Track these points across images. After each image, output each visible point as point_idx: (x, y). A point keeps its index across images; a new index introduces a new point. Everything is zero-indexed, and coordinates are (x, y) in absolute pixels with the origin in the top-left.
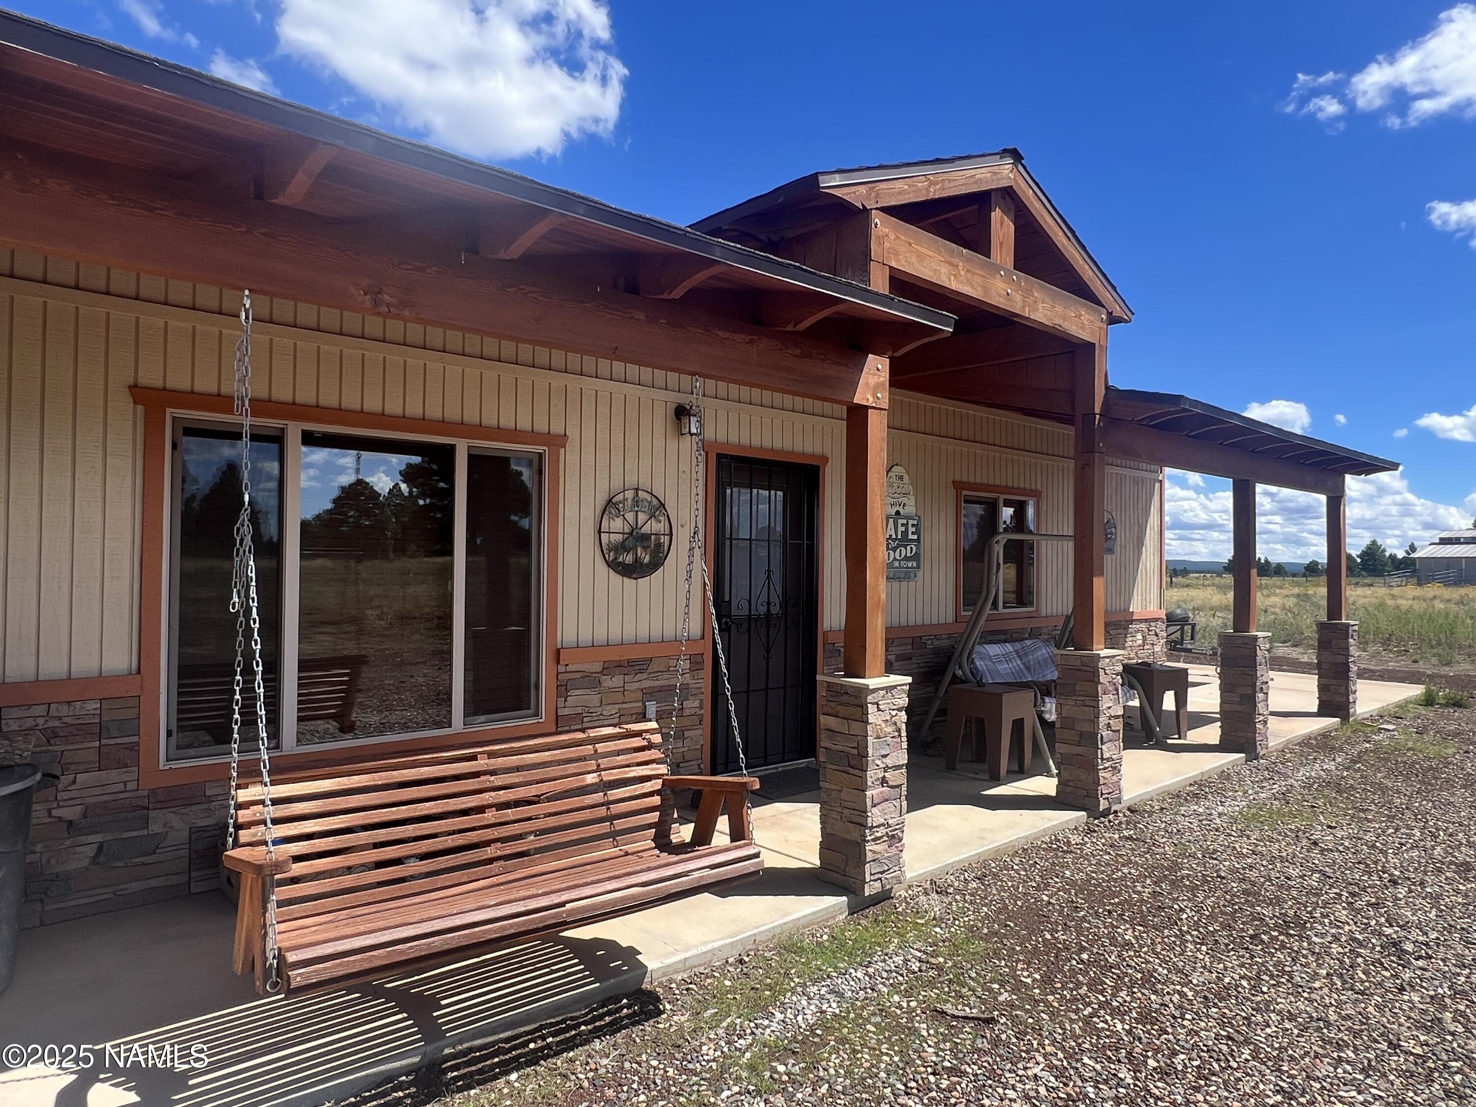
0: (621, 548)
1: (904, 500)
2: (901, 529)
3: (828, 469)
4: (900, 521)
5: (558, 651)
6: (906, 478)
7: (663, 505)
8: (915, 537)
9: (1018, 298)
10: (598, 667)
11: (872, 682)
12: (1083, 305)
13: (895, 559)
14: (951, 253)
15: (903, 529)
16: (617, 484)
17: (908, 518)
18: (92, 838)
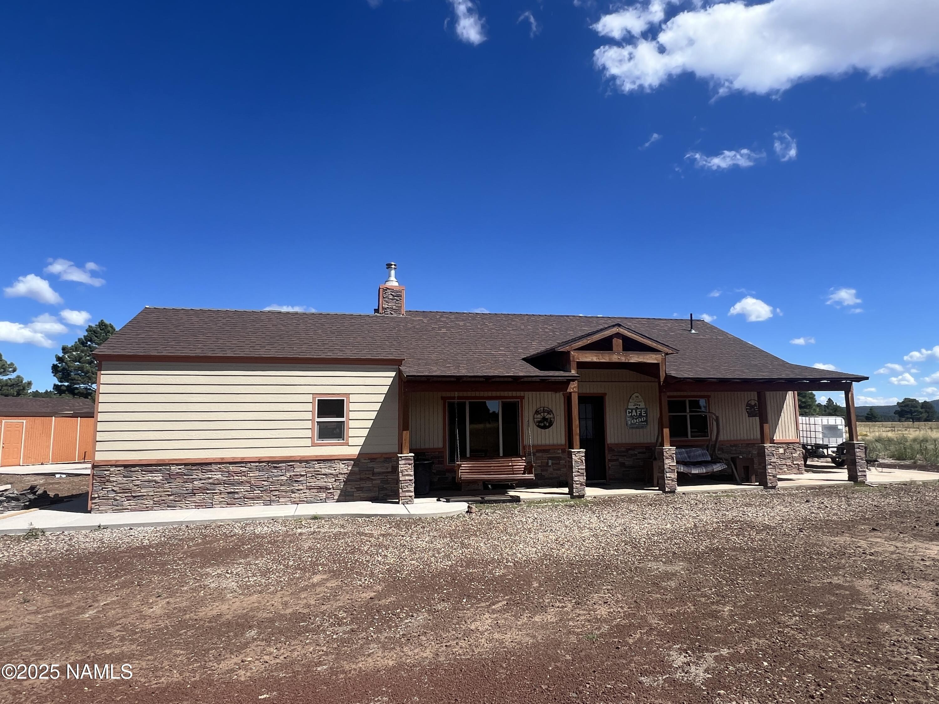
0: (539, 422)
2: (638, 413)
3: (607, 397)
4: (638, 410)
5: (524, 447)
6: (640, 397)
7: (551, 411)
8: (645, 415)
9: (624, 358)
11: (575, 450)
12: (653, 354)
13: (636, 422)
14: (597, 353)
15: (640, 412)
16: (538, 406)
17: (641, 409)
18: (438, 476)
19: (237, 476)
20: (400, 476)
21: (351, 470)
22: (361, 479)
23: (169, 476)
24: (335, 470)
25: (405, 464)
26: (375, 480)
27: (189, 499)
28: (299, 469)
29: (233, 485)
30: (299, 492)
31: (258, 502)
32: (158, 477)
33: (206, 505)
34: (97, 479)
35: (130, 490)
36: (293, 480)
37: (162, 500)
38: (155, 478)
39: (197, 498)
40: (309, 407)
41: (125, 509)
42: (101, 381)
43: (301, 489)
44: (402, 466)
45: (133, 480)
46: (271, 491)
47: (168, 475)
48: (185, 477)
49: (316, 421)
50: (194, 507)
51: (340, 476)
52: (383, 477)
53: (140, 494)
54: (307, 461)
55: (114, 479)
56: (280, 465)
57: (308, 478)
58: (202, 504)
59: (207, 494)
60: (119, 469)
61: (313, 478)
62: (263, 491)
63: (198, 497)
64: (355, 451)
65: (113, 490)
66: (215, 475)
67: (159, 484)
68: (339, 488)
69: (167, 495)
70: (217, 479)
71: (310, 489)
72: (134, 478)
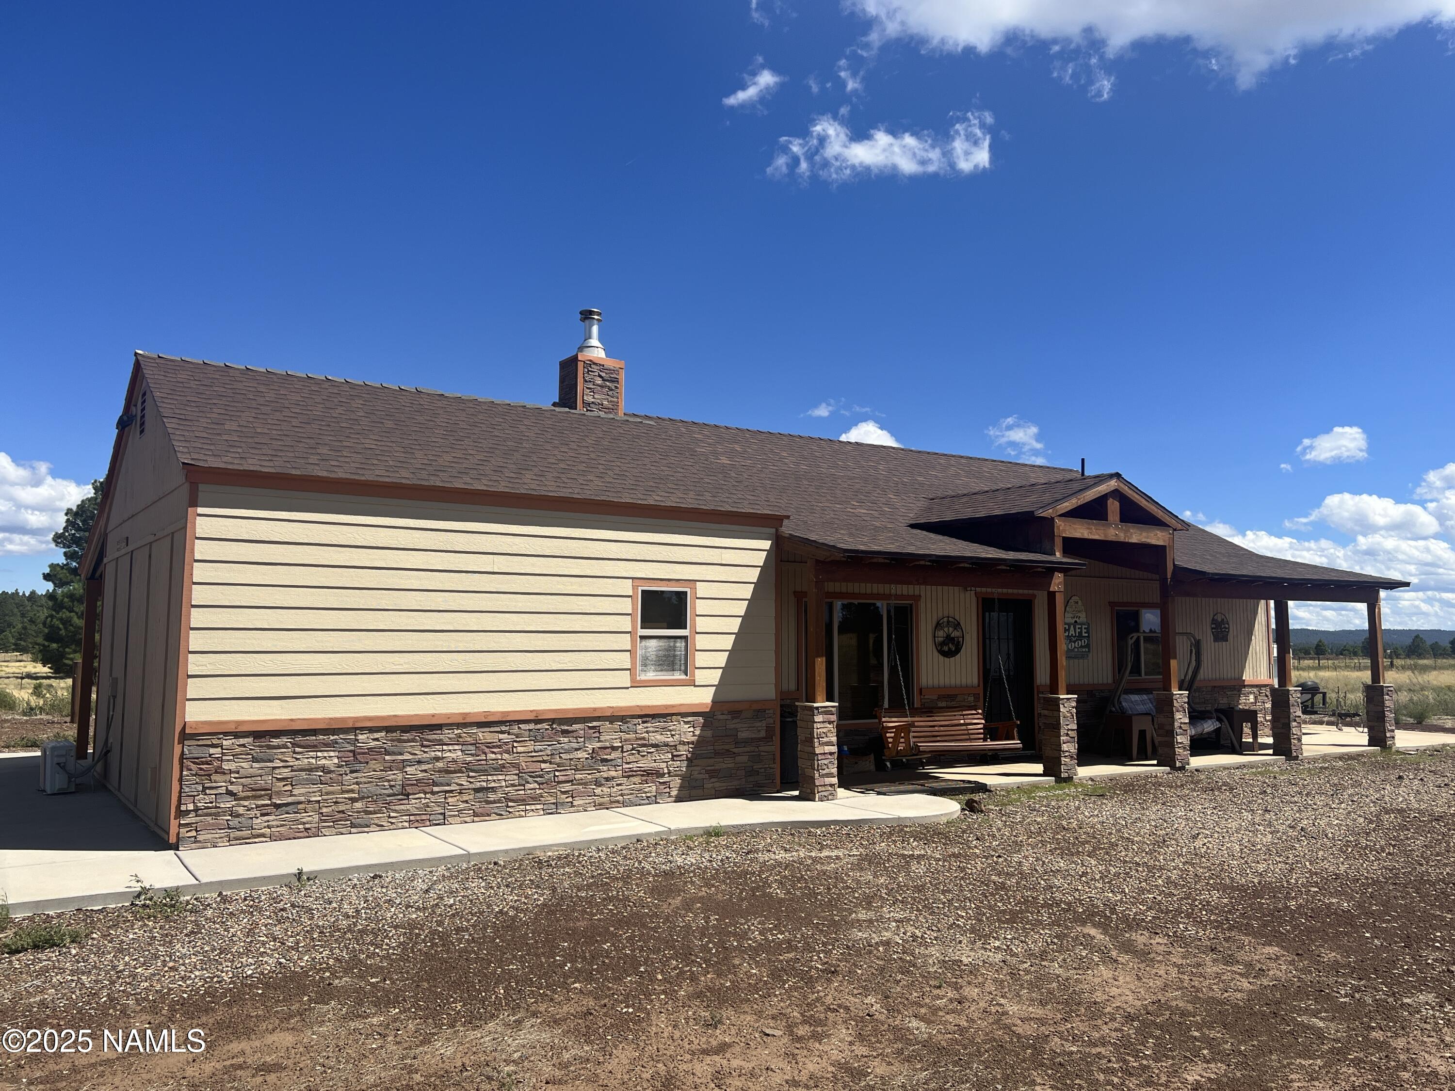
0: (943, 644)
1: (1079, 614)
2: (1078, 630)
3: (1036, 601)
4: (1077, 626)
5: (921, 689)
6: (1080, 602)
7: (959, 624)
8: (1086, 635)
9: (1122, 535)
10: (935, 697)
11: (1062, 697)
12: (1158, 530)
13: (1075, 647)
14: (1089, 524)
16: (940, 615)
17: (1082, 624)
19: (493, 753)
20: (816, 744)
21: (699, 736)
22: (717, 754)
23: (354, 755)
24: (672, 735)
25: (823, 722)
26: (739, 754)
27: (397, 808)
28: (610, 735)
29: (485, 772)
30: (610, 784)
31: (533, 807)
32: (330, 759)
33: (432, 817)
34: (193, 766)
35: (268, 792)
36: (598, 758)
37: (339, 812)
38: (323, 762)
39: (413, 804)
40: (626, 606)
41: (259, 836)
42: (198, 530)
43: (613, 778)
44: (819, 725)
45: (274, 768)
46: (559, 782)
47: (351, 754)
48: (387, 758)
49: (639, 634)
50: (406, 824)
51: (681, 749)
52: (752, 749)
53: (290, 800)
54: (623, 719)
55: (232, 766)
56: (575, 727)
57: (625, 754)
58: (424, 817)
59: (433, 793)
60: (242, 741)
61: (633, 754)
62: (543, 784)
63: (414, 801)
64: (703, 697)
65: (230, 793)
66: (450, 751)
67: (333, 775)
68: (679, 773)
69: (350, 799)
70: (454, 761)
71: (628, 777)
72: (278, 763)
